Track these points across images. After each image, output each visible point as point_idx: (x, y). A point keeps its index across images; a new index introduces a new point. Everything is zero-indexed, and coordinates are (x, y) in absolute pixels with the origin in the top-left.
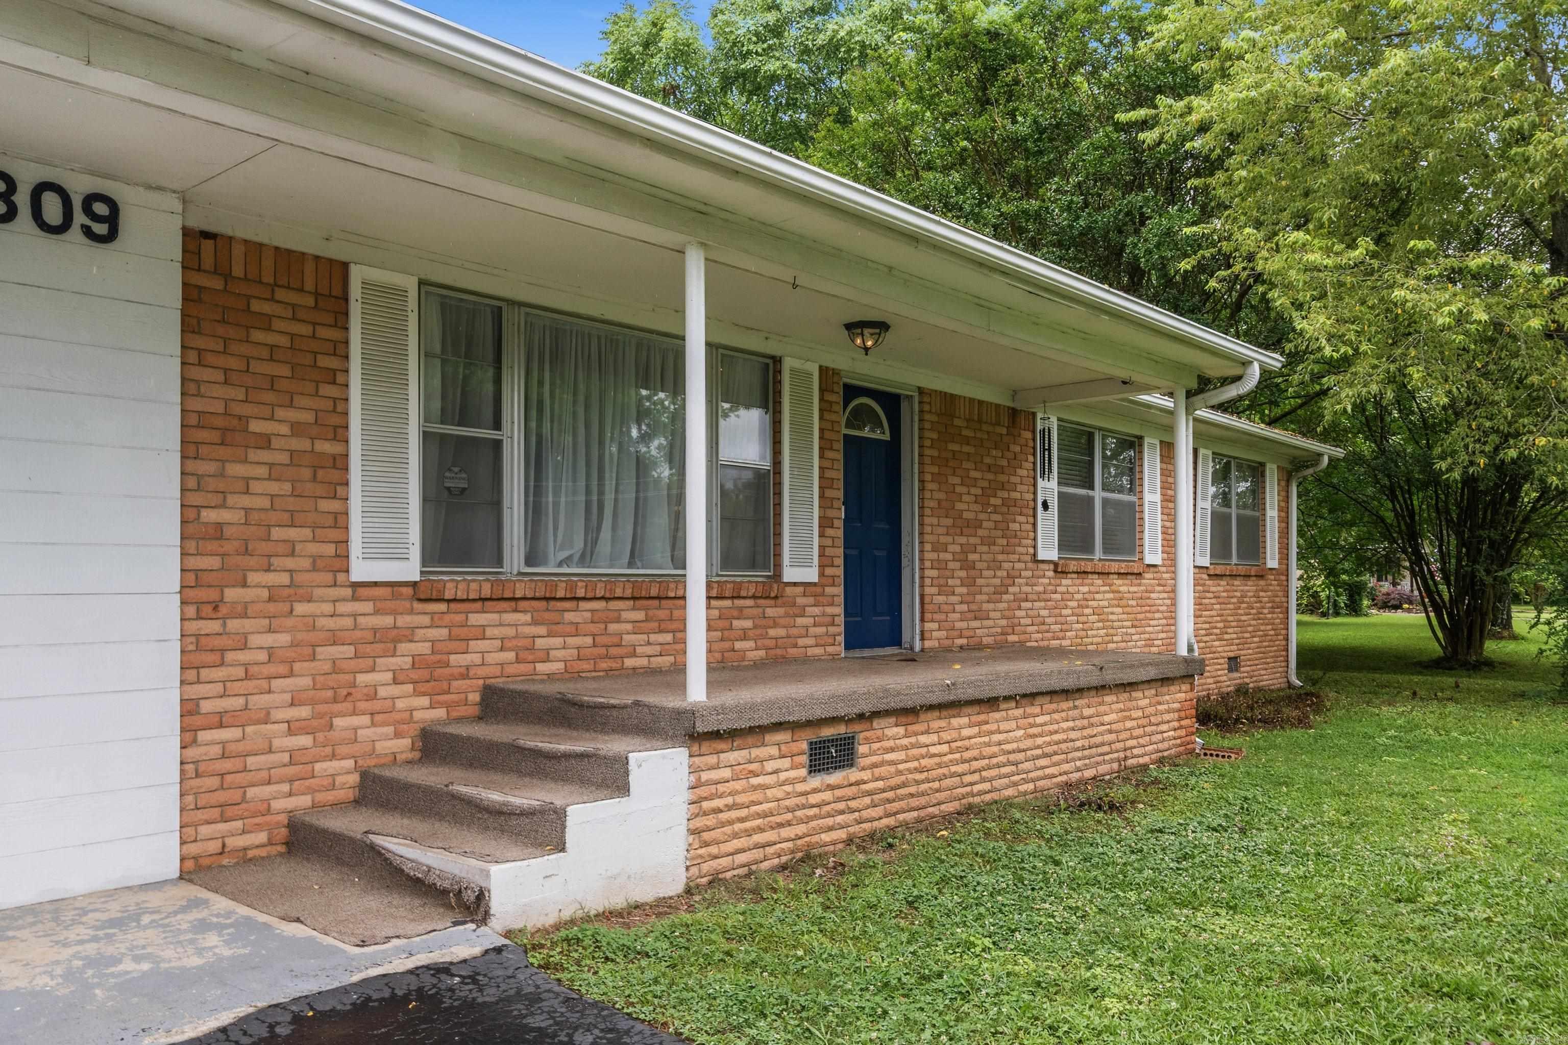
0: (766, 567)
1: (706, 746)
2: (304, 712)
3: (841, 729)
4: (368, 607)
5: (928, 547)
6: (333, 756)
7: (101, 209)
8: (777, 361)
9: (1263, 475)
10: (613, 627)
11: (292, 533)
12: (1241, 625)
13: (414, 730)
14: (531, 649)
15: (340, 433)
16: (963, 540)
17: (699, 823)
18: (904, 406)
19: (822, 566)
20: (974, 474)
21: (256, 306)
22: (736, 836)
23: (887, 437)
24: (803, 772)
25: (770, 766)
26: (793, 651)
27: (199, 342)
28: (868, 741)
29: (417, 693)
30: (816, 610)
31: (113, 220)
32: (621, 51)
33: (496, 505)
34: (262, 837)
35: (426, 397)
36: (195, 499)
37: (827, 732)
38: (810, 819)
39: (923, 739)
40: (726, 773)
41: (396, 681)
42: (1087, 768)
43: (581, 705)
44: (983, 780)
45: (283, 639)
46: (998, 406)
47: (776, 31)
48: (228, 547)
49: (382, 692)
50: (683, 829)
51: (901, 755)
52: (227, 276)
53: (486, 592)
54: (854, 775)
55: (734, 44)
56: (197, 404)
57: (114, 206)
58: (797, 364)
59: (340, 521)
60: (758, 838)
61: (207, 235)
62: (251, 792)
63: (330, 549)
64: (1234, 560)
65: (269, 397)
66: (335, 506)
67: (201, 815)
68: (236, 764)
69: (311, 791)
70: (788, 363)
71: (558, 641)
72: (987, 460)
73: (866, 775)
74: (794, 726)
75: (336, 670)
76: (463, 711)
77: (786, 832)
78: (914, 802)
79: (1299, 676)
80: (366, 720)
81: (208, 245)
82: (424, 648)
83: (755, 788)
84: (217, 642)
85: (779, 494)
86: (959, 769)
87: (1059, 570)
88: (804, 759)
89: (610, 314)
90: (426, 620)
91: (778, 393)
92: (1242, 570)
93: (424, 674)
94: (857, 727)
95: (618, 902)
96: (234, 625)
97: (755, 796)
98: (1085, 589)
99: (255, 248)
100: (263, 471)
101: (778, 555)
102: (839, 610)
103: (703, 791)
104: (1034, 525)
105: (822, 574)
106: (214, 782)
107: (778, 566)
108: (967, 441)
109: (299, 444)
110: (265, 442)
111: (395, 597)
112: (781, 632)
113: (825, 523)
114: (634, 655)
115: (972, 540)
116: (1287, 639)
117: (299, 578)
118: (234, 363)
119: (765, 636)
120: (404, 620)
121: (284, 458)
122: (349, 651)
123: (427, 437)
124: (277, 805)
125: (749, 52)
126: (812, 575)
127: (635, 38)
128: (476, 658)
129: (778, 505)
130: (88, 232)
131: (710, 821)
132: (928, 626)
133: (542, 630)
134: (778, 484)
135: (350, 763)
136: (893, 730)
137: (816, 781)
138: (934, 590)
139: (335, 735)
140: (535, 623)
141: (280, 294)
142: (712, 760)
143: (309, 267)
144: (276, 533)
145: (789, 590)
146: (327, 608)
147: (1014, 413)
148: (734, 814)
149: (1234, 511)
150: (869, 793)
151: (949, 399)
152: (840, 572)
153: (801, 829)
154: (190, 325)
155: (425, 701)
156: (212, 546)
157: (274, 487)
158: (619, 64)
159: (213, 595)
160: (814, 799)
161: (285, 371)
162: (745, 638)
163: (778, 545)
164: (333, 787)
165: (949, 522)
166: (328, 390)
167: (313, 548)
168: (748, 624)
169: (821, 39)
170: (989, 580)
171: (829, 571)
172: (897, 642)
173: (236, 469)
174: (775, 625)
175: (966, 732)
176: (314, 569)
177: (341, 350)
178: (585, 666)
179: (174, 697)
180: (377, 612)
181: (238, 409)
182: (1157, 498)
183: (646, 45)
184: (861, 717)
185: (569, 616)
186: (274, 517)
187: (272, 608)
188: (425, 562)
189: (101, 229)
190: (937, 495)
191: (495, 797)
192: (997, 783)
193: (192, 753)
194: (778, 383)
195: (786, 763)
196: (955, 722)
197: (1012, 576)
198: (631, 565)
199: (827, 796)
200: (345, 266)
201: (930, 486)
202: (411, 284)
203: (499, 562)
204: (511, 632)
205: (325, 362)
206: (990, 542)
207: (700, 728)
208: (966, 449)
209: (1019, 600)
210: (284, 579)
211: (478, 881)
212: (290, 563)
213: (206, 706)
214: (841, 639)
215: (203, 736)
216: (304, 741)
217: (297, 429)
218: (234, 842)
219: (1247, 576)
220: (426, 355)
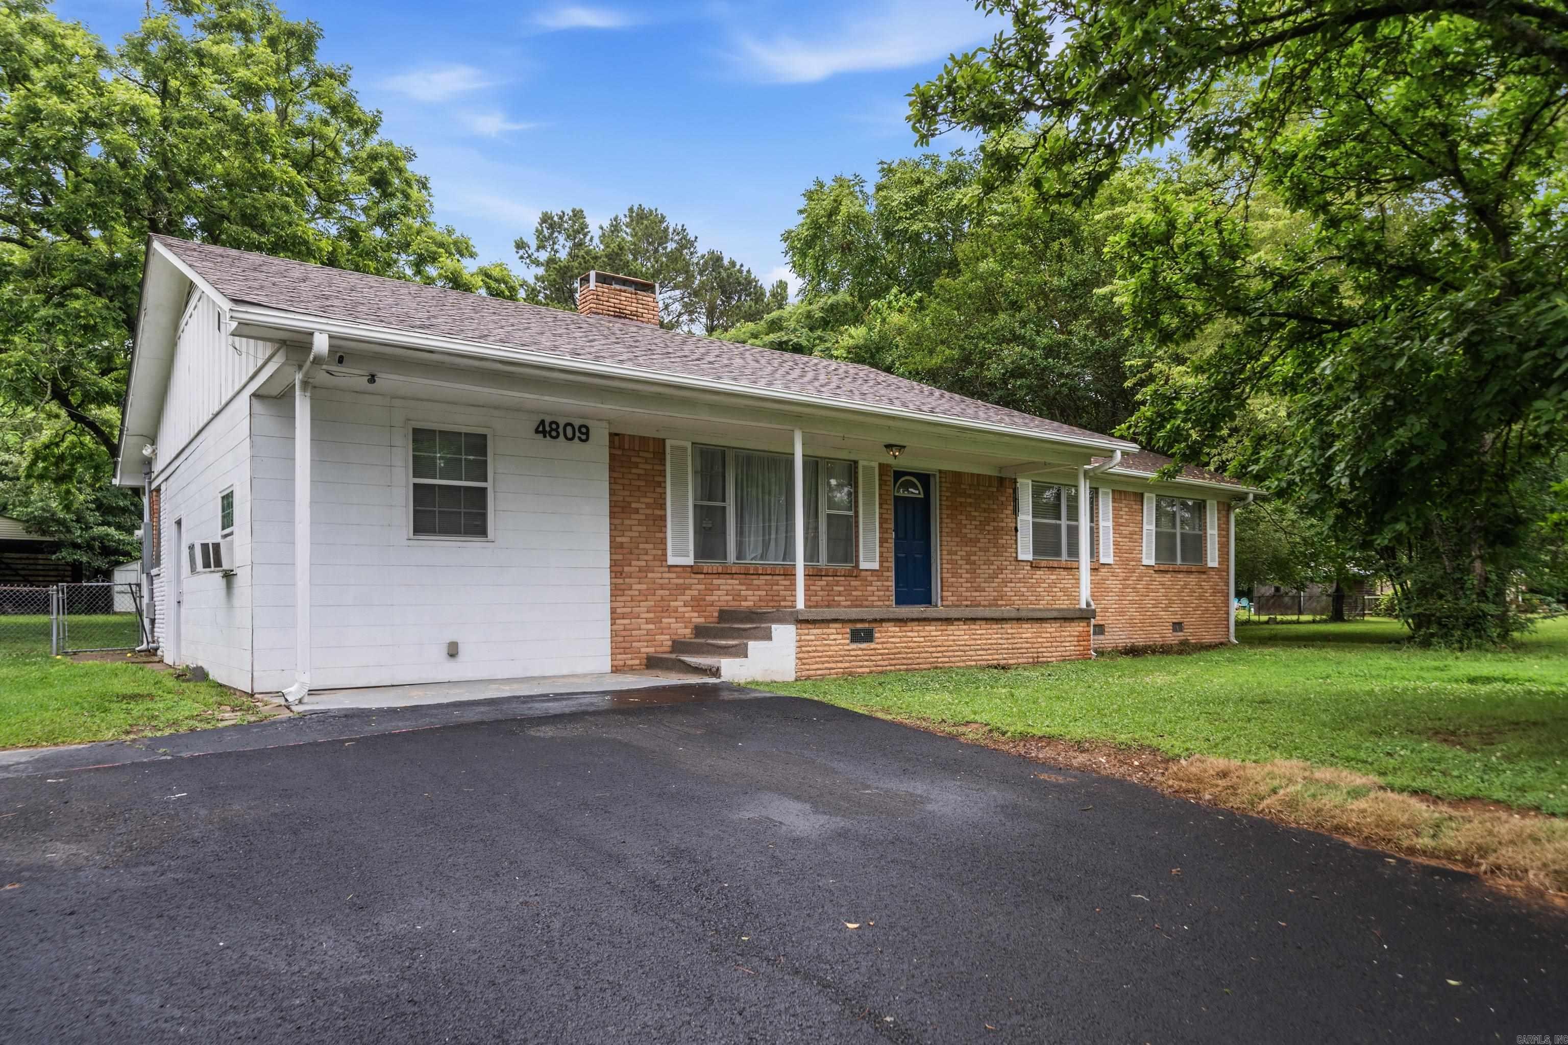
0: (851, 562)
1: (803, 626)
2: (651, 615)
3: (867, 625)
4: (674, 575)
5: (945, 552)
6: (662, 634)
7: (584, 430)
8: (856, 462)
9: (1205, 507)
10: (775, 588)
11: (647, 546)
12: (1186, 604)
13: (691, 626)
14: (739, 595)
15: (663, 507)
16: (968, 549)
17: (801, 655)
18: (932, 479)
19: (881, 562)
20: (974, 514)
21: (633, 459)
22: (817, 663)
23: (922, 496)
24: (848, 641)
25: (832, 637)
26: (865, 603)
27: (615, 475)
28: (880, 632)
29: (693, 611)
30: (879, 583)
31: (587, 434)
32: (813, 221)
33: (724, 533)
34: (637, 662)
35: (695, 491)
36: (615, 533)
37: (859, 626)
38: (851, 661)
39: (909, 634)
40: (813, 637)
41: (685, 606)
42: (1011, 658)
43: (757, 613)
44: (945, 657)
45: (644, 587)
46: (990, 477)
47: (921, 200)
48: (625, 551)
49: (680, 609)
50: (794, 656)
51: (898, 640)
52: (624, 449)
53: (720, 571)
54: (873, 645)
55: (891, 212)
56: (615, 498)
57: (587, 428)
58: (866, 463)
59: (663, 541)
60: (826, 665)
61: (616, 435)
62: (634, 644)
63: (660, 552)
64: (1179, 561)
65: (637, 494)
66: (661, 535)
67: (618, 651)
68: (628, 633)
69: (655, 646)
70: (861, 464)
71: (750, 593)
72: (983, 506)
73: (879, 646)
74: (843, 621)
75: (663, 600)
76: (711, 620)
77: (839, 665)
78: (905, 661)
79: (1236, 638)
80: (674, 620)
81: (617, 438)
82: (696, 593)
83: (826, 645)
84: (623, 587)
85: (857, 526)
86: (930, 650)
87: (1034, 566)
88: (848, 636)
89: (772, 448)
90: (696, 581)
91: (856, 478)
92: (1185, 568)
93: (695, 603)
94: (874, 625)
95: (768, 679)
96: (627, 580)
97: (826, 648)
98: (1054, 577)
99: (632, 437)
100: (636, 522)
101: (857, 556)
102: (892, 584)
103: (803, 643)
104: (1016, 540)
105: (881, 566)
106: (621, 639)
107: (857, 562)
108: (970, 496)
109: (649, 511)
110: (637, 511)
111: (684, 572)
112: (859, 593)
113: (882, 541)
114: (785, 600)
115: (974, 549)
116: (1228, 614)
117: (650, 563)
118: (627, 482)
119: (851, 595)
120: (687, 581)
121: (643, 517)
122: (667, 592)
123: (695, 506)
124: (643, 650)
125: (900, 218)
126: (876, 566)
127: (822, 212)
128: (716, 598)
129: (857, 532)
130: (580, 439)
131: (806, 655)
132: (945, 594)
133: (744, 588)
134: (857, 522)
135: (668, 637)
136: (893, 629)
137: (854, 646)
138: (949, 575)
139: (663, 625)
140: (740, 584)
141: (641, 454)
142: (806, 631)
143: (651, 443)
144: (641, 546)
145: (863, 573)
146: (659, 575)
147: (1001, 480)
148: (816, 654)
149: (1178, 531)
150: (881, 654)
151: (958, 475)
152: (893, 565)
153: (847, 665)
154: (612, 469)
155: (696, 614)
156: (620, 551)
157: (640, 528)
158: (811, 232)
159: (620, 569)
160: (852, 653)
161: (643, 483)
162: (840, 595)
163: (857, 551)
164: (662, 646)
165: (958, 539)
166: (658, 490)
167: (654, 552)
168: (842, 589)
169: (952, 204)
170: (985, 571)
171: (885, 564)
172: (930, 602)
173: (627, 522)
174: (856, 590)
175: (933, 633)
176: (654, 560)
177: (663, 473)
178: (763, 604)
179: (608, 607)
180: (678, 578)
181: (628, 499)
182: (1110, 524)
183: (830, 216)
184: (875, 621)
185: (755, 582)
186: (640, 540)
187: (640, 575)
188: (695, 558)
189: (584, 437)
190: (950, 525)
191: (723, 642)
192: (953, 659)
193: (615, 627)
194: (856, 473)
195: (840, 637)
196: (927, 628)
197: (1001, 569)
198: (784, 560)
199: (860, 653)
200: (664, 440)
201: (945, 521)
202: (689, 445)
203: (725, 558)
204: (730, 587)
205: (657, 479)
206: (986, 550)
207: (800, 618)
208: (969, 500)
209: (1005, 582)
210: (644, 563)
211: (716, 665)
212: (646, 557)
213: (619, 611)
214: (893, 598)
215: (618, 621)
216: (652, 626)
217: (648, 506)
218: (630, 662)
219: (1190, 572)
220: (695, 472)
